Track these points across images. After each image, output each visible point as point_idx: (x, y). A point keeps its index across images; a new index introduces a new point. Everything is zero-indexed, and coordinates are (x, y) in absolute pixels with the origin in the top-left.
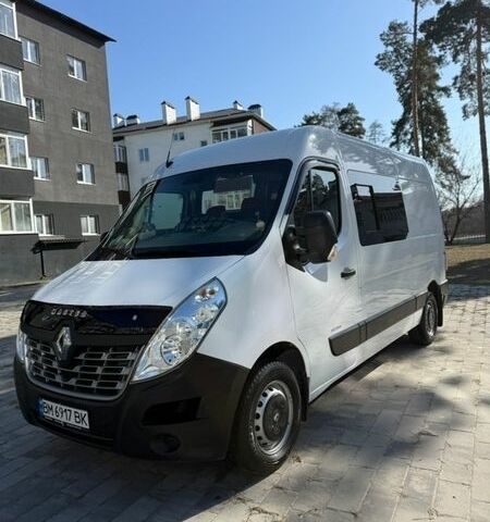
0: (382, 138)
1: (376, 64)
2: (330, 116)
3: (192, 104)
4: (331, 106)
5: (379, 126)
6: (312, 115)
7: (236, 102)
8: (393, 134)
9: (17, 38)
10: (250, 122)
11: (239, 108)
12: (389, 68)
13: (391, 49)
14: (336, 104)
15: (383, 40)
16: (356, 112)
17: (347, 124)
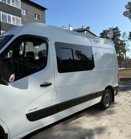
0: (126, 37)
1: (123, 14)
2: (111, 30)
3: (70, 27)
4: (111, 27)
5: (126, 33)
6: (105, 30)
7: (83, 26)
8: (129, 36)
9: (20, 9)
10: (86, 32)
11: (84, 28)
12: (127, 16)
13: (128, 10)
14: (113, 27)
15: (126, 7)
16: (118, 29)
17: (115, 33)
